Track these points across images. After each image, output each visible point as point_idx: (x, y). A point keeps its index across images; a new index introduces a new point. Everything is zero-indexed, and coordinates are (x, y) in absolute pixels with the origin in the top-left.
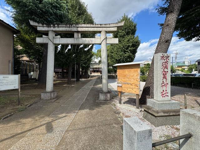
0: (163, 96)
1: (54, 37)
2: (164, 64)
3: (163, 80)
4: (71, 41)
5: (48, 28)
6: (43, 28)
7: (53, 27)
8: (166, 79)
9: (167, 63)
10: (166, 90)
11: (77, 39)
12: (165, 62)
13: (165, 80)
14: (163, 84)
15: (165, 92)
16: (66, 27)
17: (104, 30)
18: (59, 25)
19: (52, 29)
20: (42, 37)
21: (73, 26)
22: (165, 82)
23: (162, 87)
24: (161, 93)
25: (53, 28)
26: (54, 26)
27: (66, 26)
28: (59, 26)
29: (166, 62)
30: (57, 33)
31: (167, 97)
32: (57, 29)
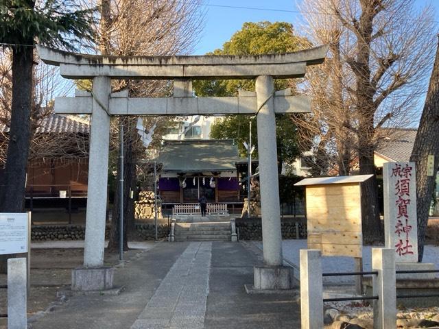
0: (402, 252)
1: (110, 95)
2: (400, 183)
3: (400, 219)
4: (164, 107)
5: (93, 68)
6: (77, 67)
7: (110, 65)
8: (407, 216)
9: (407, 181)
10: (407, 241)
11: (181, 101)
12: (402, 181)
13: (403, 219)
14: (400, 228)
15: (404, 244)
16: (148, 65)
17: (267, 73)
18: (127, 61)
19: (105, 70)
21: (170, 62)
22: (404, 222)
23: (397, 234)
24: (397, 246)
25: (108, 67)
26: (114, 61)
27: (150, 63)
28: (129, 62)
29: (405, 180)
31: (410, 254)
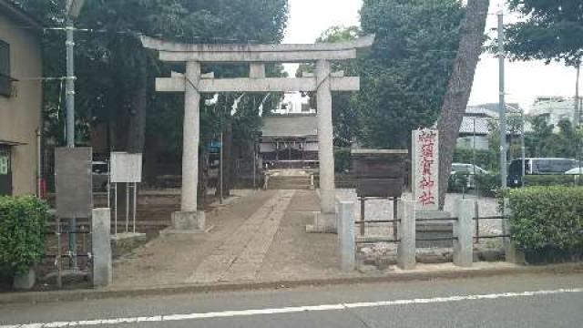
0: (425, 203)
1: (200, 77)
2: (426, 147)
3: (424, 176)
4: (243, 86)
5: (186, 54)
6: (172, 54)
7: (199, 52)
8: (430, 174)
9: (431, 146)
11: (253, 81)
17: (324, 57)
19: (195, 56)
20: (169, 76)
21: (246, 49)
22: (427, 178)
23: (422, 188)
24: (421, 197)
25: (197, 54)
26: (202, 49)
28: (214, 49)
30: (205, 67)
32: (207, 57)
